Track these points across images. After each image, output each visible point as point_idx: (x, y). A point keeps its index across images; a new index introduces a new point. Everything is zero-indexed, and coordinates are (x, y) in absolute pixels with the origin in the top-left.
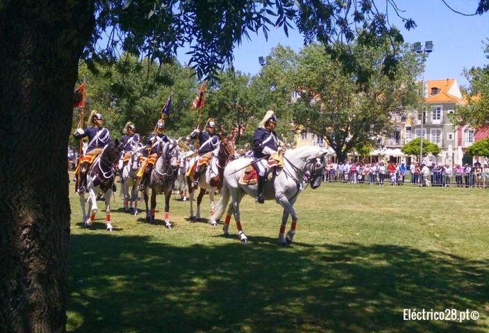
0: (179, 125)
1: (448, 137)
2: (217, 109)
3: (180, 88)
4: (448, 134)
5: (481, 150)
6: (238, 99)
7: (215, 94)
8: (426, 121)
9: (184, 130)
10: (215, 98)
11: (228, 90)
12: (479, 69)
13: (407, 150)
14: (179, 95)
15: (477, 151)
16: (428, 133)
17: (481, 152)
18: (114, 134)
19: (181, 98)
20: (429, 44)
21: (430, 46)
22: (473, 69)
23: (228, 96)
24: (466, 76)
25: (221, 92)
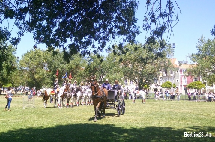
0: (76, 76)
1: (177, 81)
2: (93, 69)
3: (76, 61)
4: (177, 80)
5: (193, 86)
6: (101, 66)
7: (92, 63)
8: (168, 75)
9: (79, 78)
10: (92, 65)
11: (97, 62)
12: (194, 54)
13: (163, 86)
14: (76, 64)
15: (191, 87)
16: (169, 79)
17: (193, 87)
18: (48, 80)
19: (77, 65)
20: (174, 44)
21: (174, 45)
22: (192, 54)
23: (97, 65)
24: (189, 57)
25: (94, 63)
